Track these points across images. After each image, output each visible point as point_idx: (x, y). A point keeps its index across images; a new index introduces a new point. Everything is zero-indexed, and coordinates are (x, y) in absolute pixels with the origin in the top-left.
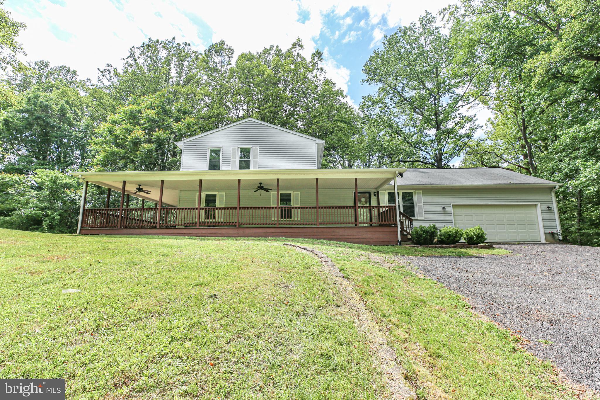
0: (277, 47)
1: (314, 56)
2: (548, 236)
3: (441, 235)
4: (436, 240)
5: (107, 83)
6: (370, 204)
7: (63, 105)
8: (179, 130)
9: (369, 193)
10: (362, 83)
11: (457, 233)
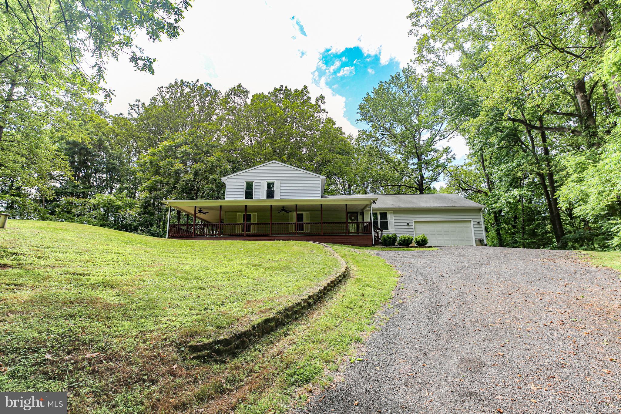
0: (286, 87)
1: (317, 99)
2: (478, 241)
3: (400, 240)
4: (396, 243)
5: (135, 115)
6: (358, 220)
7: (101, 137)
8: (212, 162)
9: (357, 213)
10: (357, 122)
11: (409, 238)
